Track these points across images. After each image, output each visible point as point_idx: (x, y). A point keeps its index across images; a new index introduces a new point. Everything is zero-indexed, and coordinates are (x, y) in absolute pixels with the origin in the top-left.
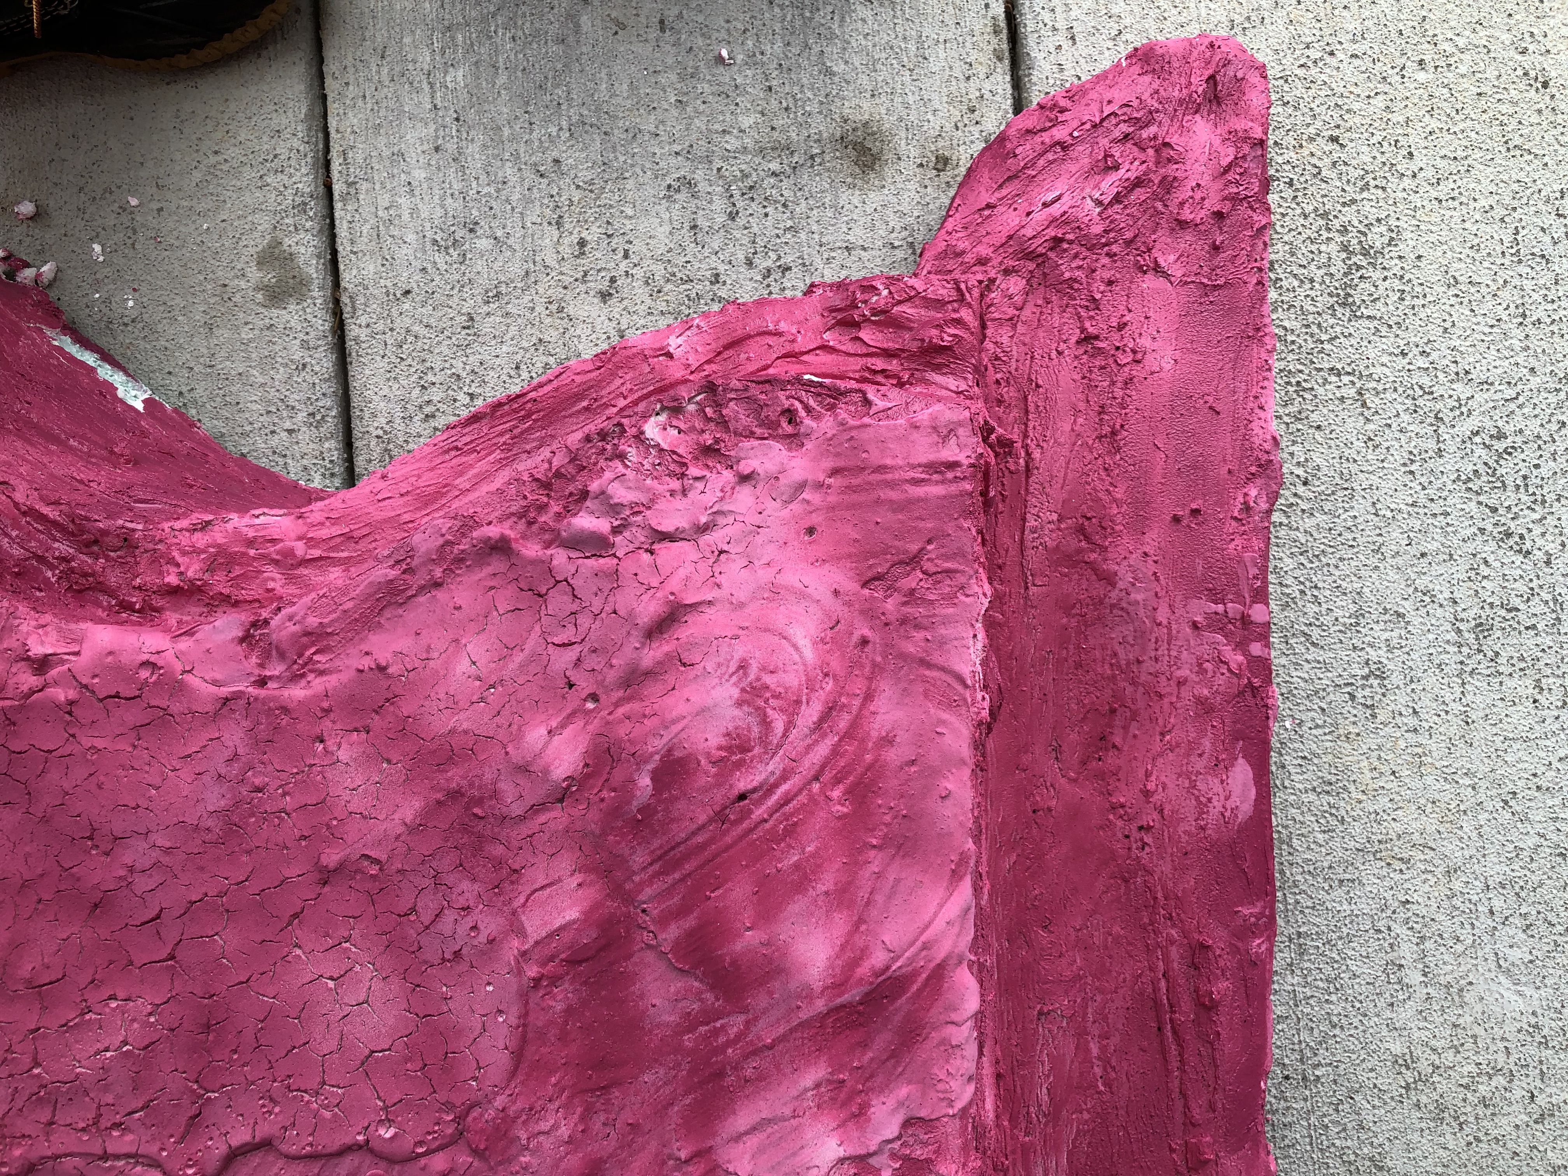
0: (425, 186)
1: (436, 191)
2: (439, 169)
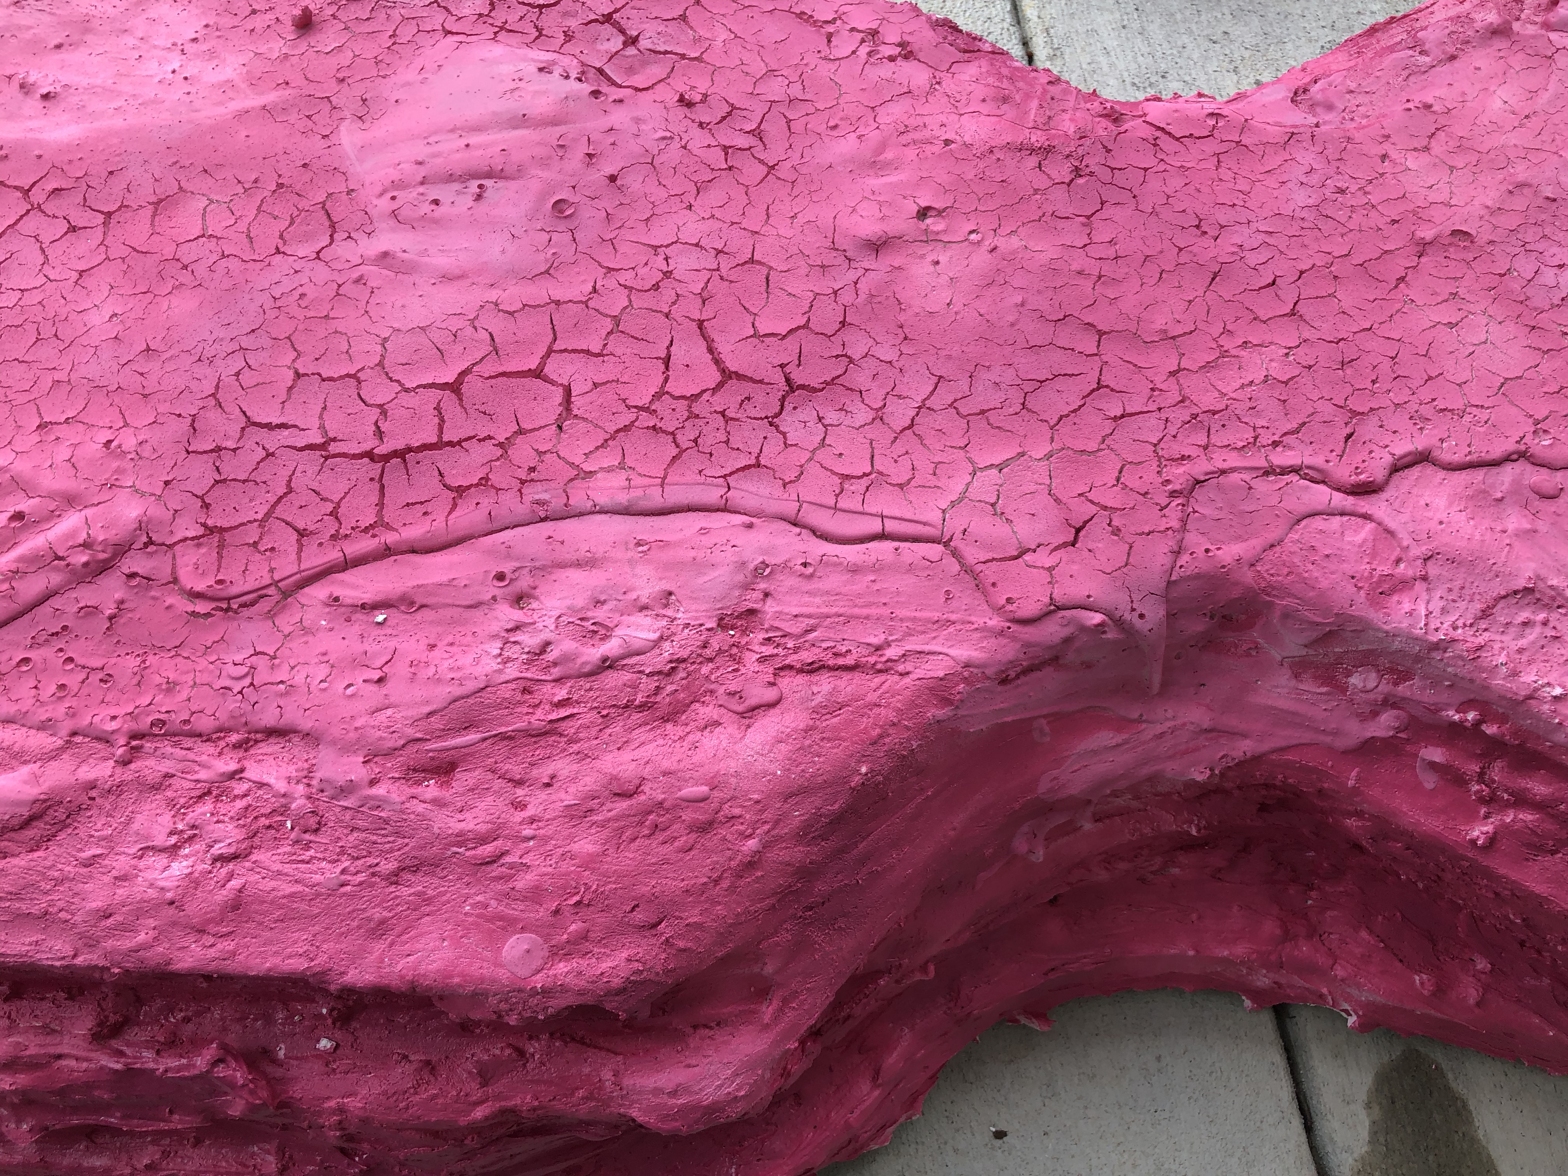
0: (1118, 50)
1: (1128, 52)
2: (1128, 39)
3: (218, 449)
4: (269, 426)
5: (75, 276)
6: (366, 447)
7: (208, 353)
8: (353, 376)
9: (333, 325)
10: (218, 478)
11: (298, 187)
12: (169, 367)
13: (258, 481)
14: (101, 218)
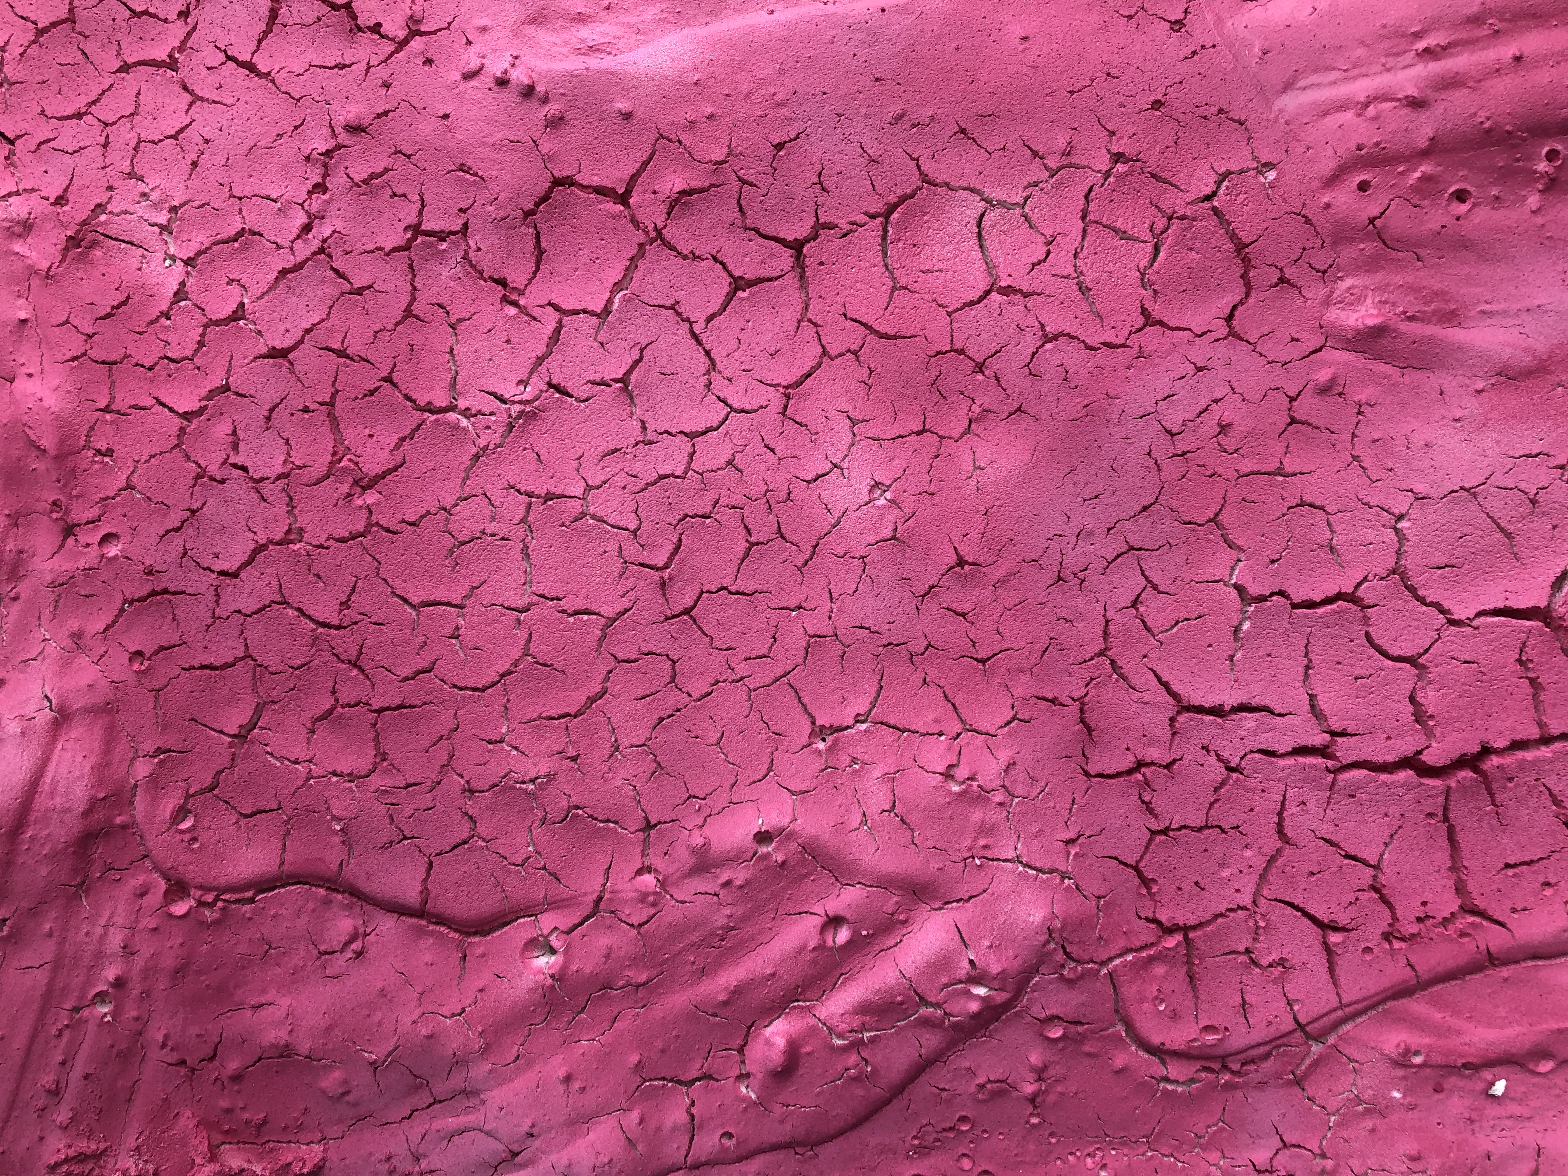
3: (1140, 764)
4: (1217, 711)
5: (775, 398)
6: (1405, 746)
7: (1074, 562)
8: (1351, 598)
9: (1296, 488)
10: (1155, 827)
11: (1153, 159)
12: (1010, 597)
13: (1226, 827)
14: (785, 259)
